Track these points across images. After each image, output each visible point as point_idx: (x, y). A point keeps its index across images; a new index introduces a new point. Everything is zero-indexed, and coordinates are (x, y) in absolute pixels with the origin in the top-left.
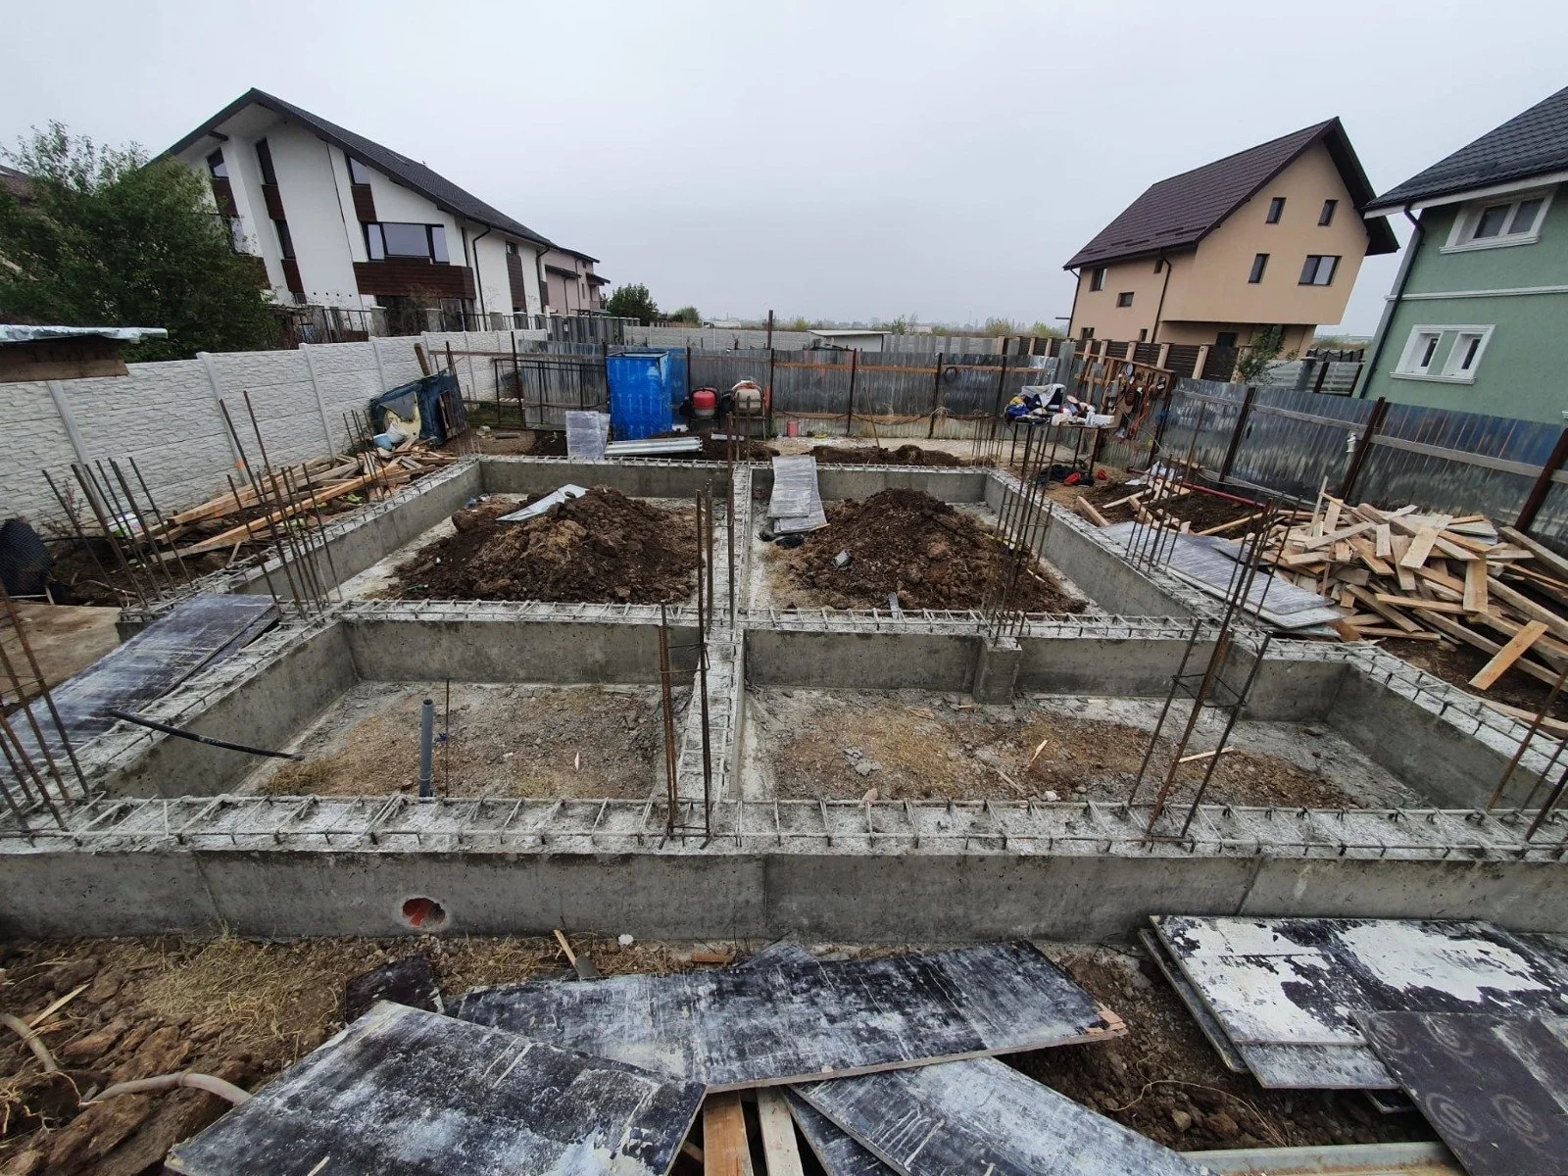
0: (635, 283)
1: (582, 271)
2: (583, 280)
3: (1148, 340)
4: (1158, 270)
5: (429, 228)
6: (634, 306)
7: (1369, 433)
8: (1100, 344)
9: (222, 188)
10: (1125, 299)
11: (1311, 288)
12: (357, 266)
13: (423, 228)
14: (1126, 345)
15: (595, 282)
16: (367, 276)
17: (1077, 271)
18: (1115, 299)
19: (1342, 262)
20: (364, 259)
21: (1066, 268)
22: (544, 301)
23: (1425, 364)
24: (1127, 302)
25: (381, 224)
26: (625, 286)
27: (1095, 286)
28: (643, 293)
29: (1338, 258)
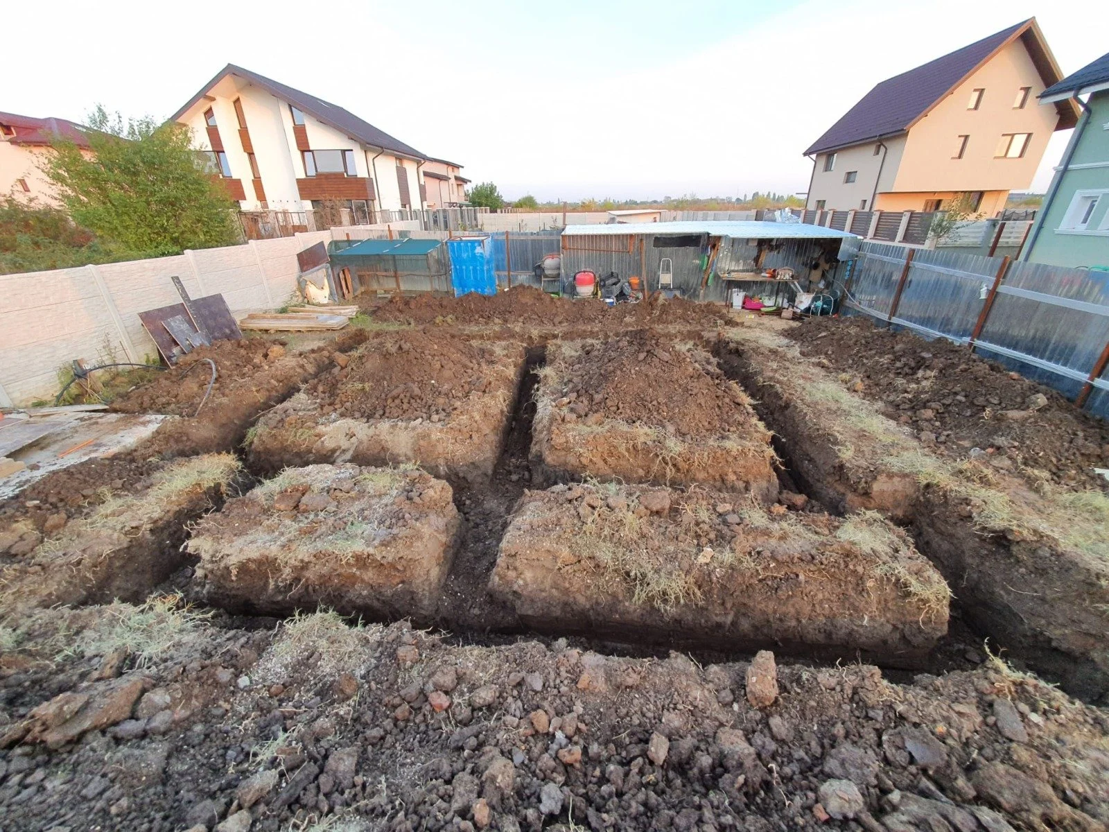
0: (487, 181)
1: (451, 175)
2: (453, 181)
3: (867, 209)
4: (877, 153)
5: (344, 152)
6: (486, 199)
7: (996, 284)
8: (827, 213)
9: (213, 133)
10: (850, 177)
11: (1005, 160)
12: (299, 181)
13: (340, 152)
14: (846, 214)
15: (461, 181)
16: (306, 188)
17: (814, 156)
18: (843, 176)
19: (1033, 138)
20: (303, 176)
21: (805, 154)
22: (423, 197)
23: (1085, 221)
24: (852, 179)
25: (312, 151)
26: (480, 184)
27: (827, 168)
28: (492, 189)
29: (1030, 135)
